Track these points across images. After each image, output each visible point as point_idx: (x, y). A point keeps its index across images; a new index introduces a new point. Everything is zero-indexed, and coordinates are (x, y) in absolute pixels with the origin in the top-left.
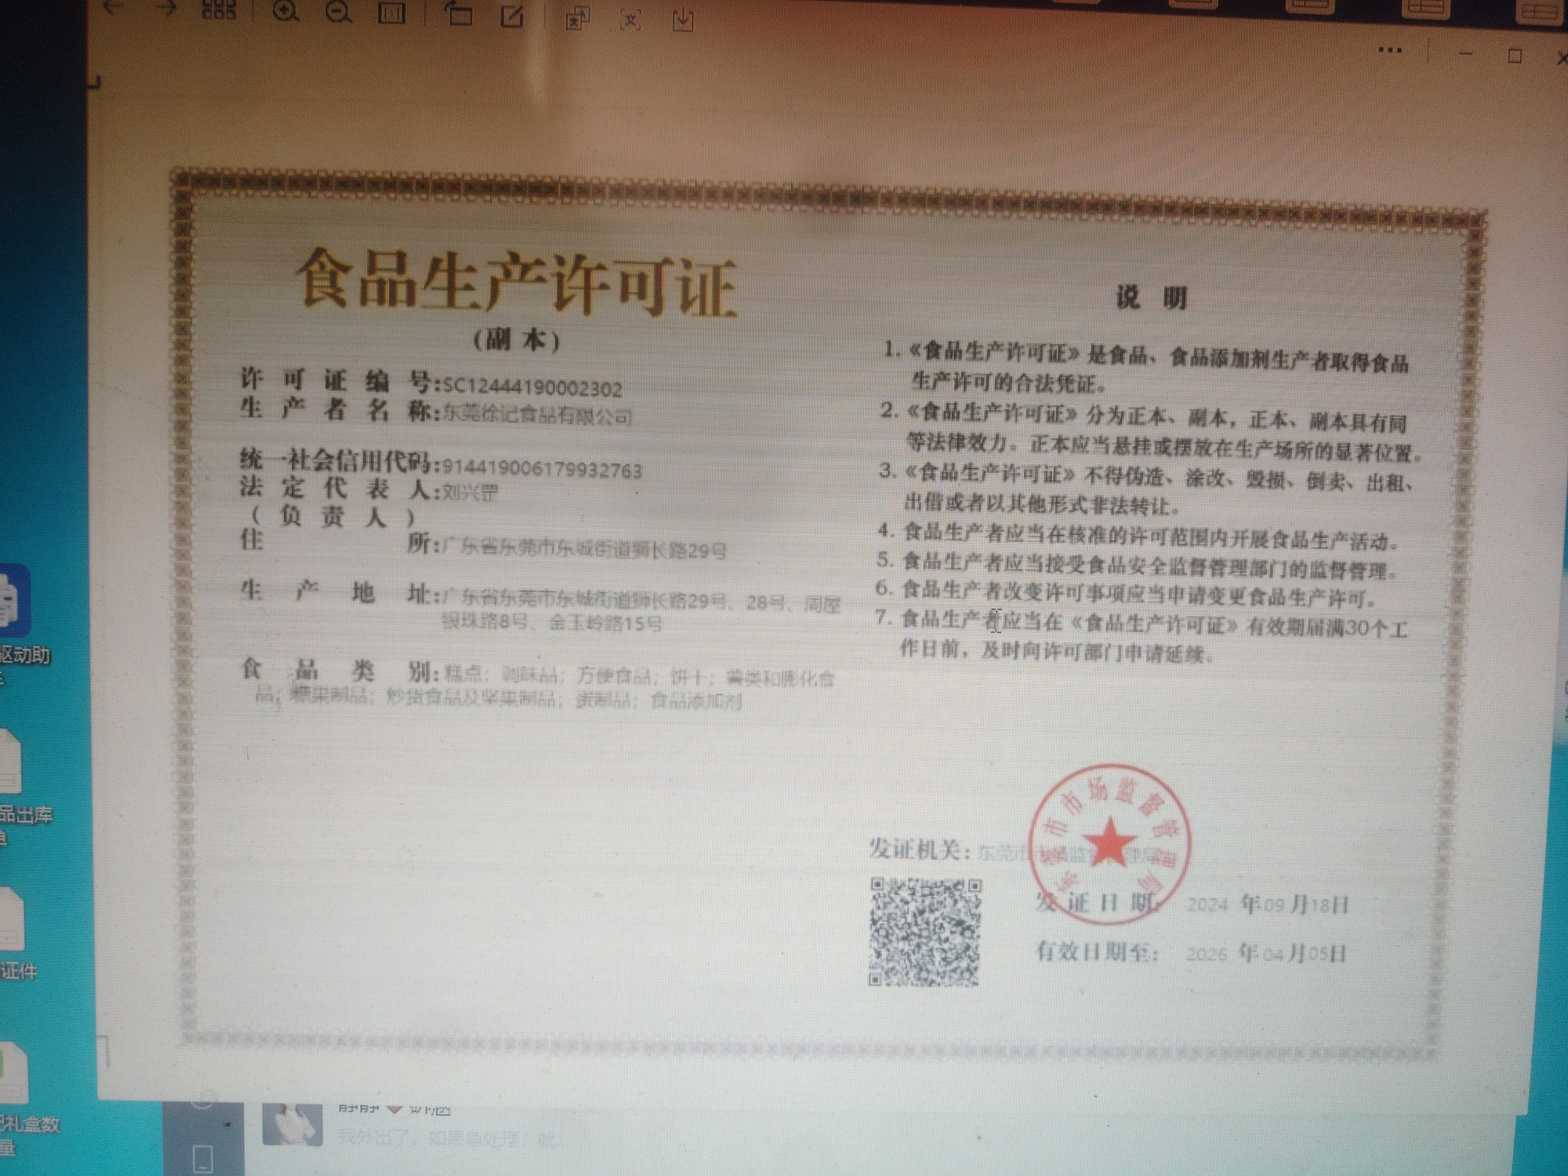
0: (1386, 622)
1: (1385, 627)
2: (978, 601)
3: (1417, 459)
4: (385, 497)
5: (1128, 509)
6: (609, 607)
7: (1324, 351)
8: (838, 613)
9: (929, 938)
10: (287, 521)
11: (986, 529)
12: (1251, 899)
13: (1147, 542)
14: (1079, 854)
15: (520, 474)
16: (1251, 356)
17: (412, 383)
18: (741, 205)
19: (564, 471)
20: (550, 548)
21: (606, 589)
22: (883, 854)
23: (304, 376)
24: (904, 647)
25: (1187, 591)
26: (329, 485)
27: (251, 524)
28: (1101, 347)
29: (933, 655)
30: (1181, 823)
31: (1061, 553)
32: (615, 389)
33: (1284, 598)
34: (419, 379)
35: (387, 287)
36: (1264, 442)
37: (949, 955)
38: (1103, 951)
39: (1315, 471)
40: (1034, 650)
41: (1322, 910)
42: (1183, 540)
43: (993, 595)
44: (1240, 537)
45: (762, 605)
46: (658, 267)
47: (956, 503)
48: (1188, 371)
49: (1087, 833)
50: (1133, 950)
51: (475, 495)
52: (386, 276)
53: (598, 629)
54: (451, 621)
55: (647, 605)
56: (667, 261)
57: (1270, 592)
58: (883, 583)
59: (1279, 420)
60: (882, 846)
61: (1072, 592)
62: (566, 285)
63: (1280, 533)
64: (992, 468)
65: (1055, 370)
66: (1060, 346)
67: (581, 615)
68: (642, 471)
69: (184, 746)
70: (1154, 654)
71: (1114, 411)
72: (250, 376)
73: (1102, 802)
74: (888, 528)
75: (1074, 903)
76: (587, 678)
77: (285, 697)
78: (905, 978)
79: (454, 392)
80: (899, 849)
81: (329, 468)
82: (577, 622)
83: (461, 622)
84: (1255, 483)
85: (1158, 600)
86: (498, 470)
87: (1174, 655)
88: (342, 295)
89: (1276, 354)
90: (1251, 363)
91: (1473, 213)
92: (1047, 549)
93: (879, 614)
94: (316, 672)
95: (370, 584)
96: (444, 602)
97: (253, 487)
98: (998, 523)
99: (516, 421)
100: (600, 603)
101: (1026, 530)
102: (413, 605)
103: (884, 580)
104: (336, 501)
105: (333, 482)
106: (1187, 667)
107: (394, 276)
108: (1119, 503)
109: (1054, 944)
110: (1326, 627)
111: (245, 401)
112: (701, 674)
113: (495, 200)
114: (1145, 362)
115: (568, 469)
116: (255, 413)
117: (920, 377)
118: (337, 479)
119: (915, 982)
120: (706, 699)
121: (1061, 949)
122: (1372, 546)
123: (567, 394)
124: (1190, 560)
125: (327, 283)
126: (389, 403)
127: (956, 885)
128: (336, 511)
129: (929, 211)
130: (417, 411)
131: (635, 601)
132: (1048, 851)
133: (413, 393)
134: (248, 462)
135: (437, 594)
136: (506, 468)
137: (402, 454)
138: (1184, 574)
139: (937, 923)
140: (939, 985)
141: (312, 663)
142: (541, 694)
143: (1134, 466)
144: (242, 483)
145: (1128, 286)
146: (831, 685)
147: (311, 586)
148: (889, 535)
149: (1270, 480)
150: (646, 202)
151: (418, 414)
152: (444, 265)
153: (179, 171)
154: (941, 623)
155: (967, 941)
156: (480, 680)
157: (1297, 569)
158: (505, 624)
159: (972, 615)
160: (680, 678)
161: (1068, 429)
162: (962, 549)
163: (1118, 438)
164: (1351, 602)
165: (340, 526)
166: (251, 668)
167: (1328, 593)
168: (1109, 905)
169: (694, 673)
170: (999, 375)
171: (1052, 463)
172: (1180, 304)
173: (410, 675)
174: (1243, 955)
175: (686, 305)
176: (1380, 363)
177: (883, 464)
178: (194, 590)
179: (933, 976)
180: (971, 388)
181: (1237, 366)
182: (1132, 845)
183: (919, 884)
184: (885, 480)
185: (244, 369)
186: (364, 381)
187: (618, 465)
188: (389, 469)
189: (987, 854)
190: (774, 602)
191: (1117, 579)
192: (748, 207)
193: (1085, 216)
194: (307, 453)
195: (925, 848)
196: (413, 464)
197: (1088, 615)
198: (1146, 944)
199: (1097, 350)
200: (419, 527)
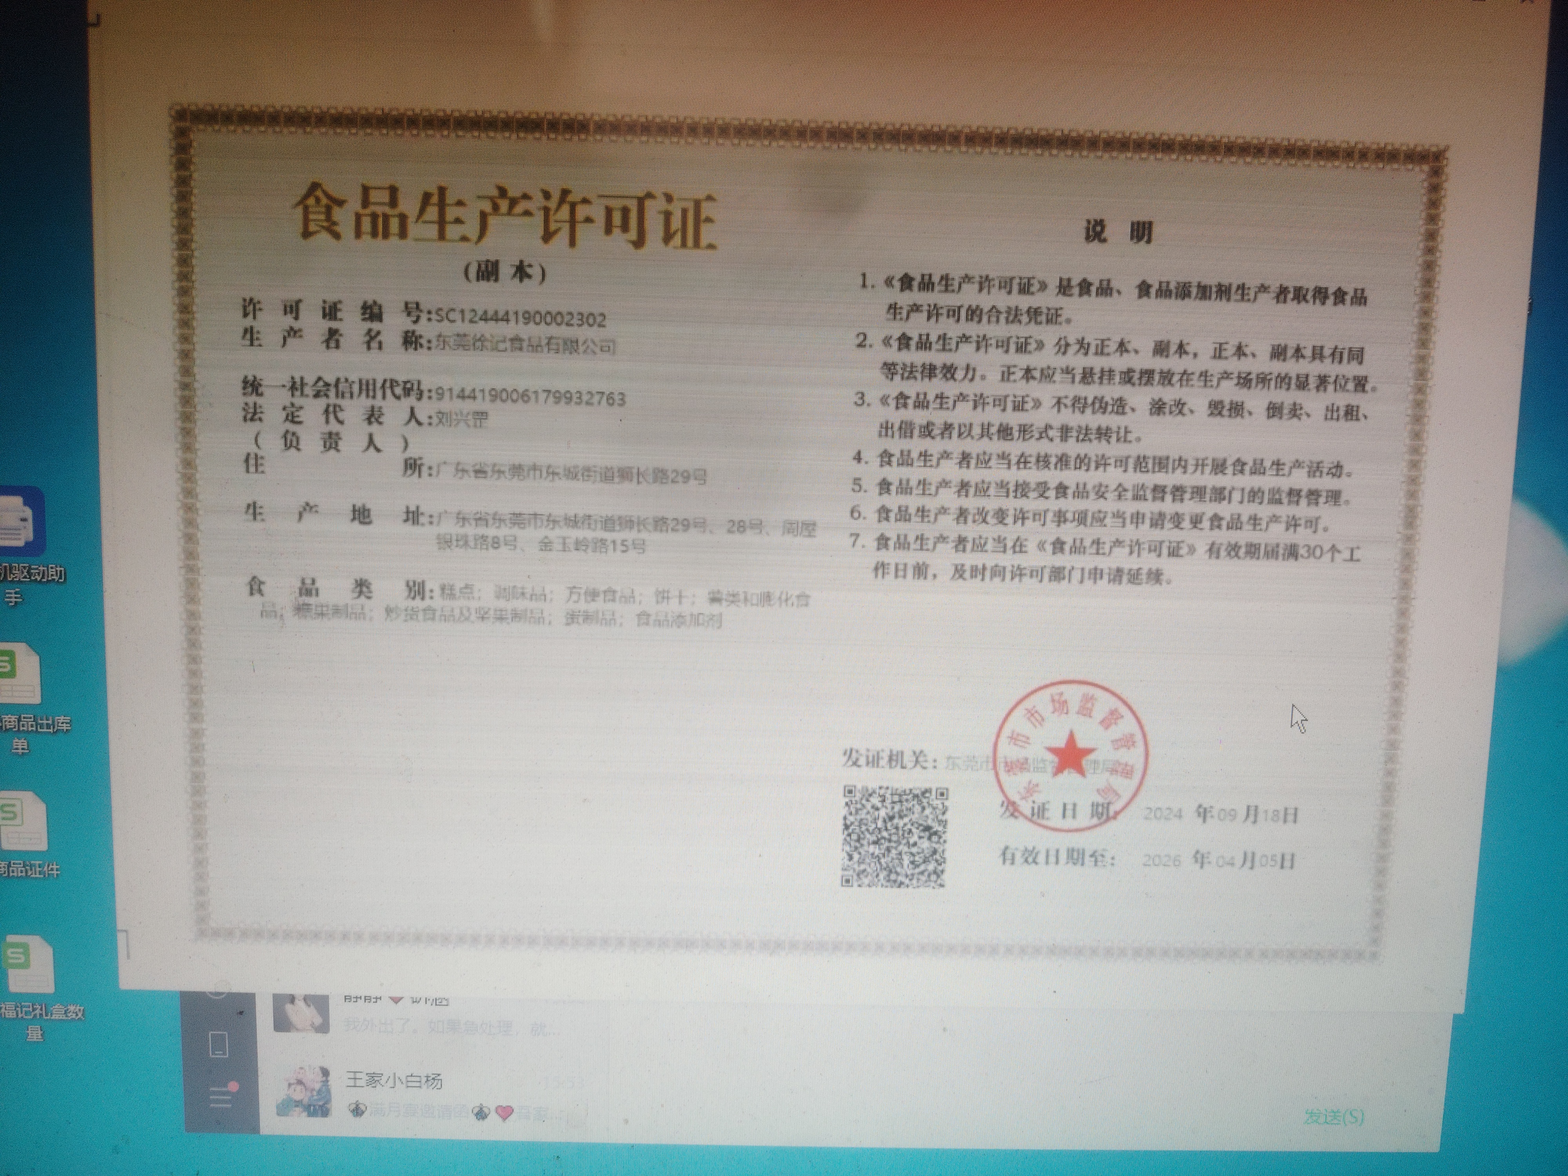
0: (1340, 547)
1: (1339, 552)
2: (948, 525)
3: (1374, 389)
4: (380, 423)
5: (1093, 437)
6: (594, 530)
7: (1285, 284)
8: (814, 536)
9: (898, 842)
10: (288, 446)
11: (956, 456)
12: (1205, 810)
13: (1110, 469)
14: (1041, 765)
15: (509, 401)
16: (1214, 289)
17: (405, 314)
18: (721, 141)
19: (551, 399)
20: (538, 473)
21: (591, 513)
22: (855, 763)
23: (302, 306)
24: (876, 569)
25: (1148, 516)
26: (327, 411)
27: (253, 449)
28: (1069, 280)
29: (905, 576)
30: (1139, 737)
31: (1028, 480)
32: (599, 319)
33: (1241, 523)
34: (412, 309)
35: (380, 220)
36: (1226, 373)
37: (917, 858)
38: (1063, 856)
39: (1274, 401)
40: (1000, 572)
41: (1272, 819)
42: (1146, 467)
43: (962, 519)
44: (1200, 464)
45: (742, 529)
46: (641, 201)
47: (927, 431)
48: (1152, 303)
49: (1048, 745)
50: (1091, 856)
51: (466, 421)
52: (379, 210)
53: (585, 551)
54: (445, 542)
55: (631, 528)
56: (650, 195)
57: (1228, 518)
58: (858, 508)
59: (1240, 351)
60: (854, 755)
61: (1037, 517)
62: (552, 218)
63: (1238, 460)
64: (962, 397)
65: (1025, 302)
66: (1029, 279)
67: (569, 538)
68: (627, 399)
69: (194, 660)
70: (1115, 576)
71: (1081, 343)
72: (250, 307)
73: (1064, 716)
74: (862, 455)
75: (1036, 811)
76: (575, 597)
77: (289, 614)
78: (876, 880)
79: (446, 322)
80: (871, 759)
81: (327, 396)
82: (564, 544)
83: (455, 543)
84: (1216, 412)
85: (1121, 525)
86: (488, 397)
87: (1134, 577)
88: (337, 229)
89: (1238, 287)
90: (1214, 296)
91: (1434, 149)
92: (1014, 475)
93: (853, 538)
94: (317, 590)
95: (368, 506)
96: (439, 523)
97: (255, 413)
98: (968, 450)
99: (505, 350)
100: (586, 526)
101: (994, 457)
102: (409, 528)
103: (858, 505)
104: (334, 426)
105: (331, 409)
106: (1146, 588)
107: (387, 210)
108: (1084, 431)
109: (1017, 849)
110: (1281, 551)
111: (246, 331)
112: (684, 594)
113: (483, 135)
114: (1111, 294)
115: (555, 397)
116: (256, 343)
117: (893, 308)
118: (335, 406)
119: (885, 883)
120: (688, 618)
121: (1023, 855)
122: (1328, 474)
123: (554, 324)
124: (1152, 486)
125: (323, 217)
126: (383, 333)
127: (924, 793)
128: (333, 436)
129: (903, 147)
130: (410, 340)
131: (620, 524)
132: (1011, 762)
133: (406, 323)
134: (250, 390)
135: (431, 516)
136: (496, 395)
137: (396, 382)
138: (1146, 500)
139: (906, 828)
140: (908, 886)
141: (313, 581)
142: (532, 612)
143: (1099, 396)
144: (244, 409)
145: (1096, 221)
146: (807, 605)
147: (311, 508)
148: (863, 462)
149: (1230, 410)
150: (629, 138)
151: (411, 344)
152: (435, 199)
153: (178, 108)
154: (912, 546)
155: (934, 845)
156: (473, 598)
157: (1255, 495)
158: (496, 545)
159: (942, 539)
160: (663, 598)
161: (1037, 360)
162: (933, 475)
163: (1084, 368)
164: (1306, 527)
165: (338, 451)
166: (255, 586)
167: (1284, 519)
168: (1069, 813)
169: (677, 594)
170: (970, 306)
171: (1020, 393)
172: (1146, 238)
173: (406, 594)
174: (1196, 861)
175: (668, 238)
176: (1340, 296)
177: (858, 393)
178: (201, 512)
179: (901, 878)
180: (943, 319)
181: (1201, 299)
182: (1092, 757)
183: (889, 792)
184: (859, 408)
185: (245, 300)
186: (359, 311)
187: (603, 393)
188: (384, 397)
189: (954, 764)
190: (753, 526)
191: (1080, 505)
192: (728, 143)
193: (1055, 152)
194: (305, 381)
195: (894, 758)
196: (407, 392)
197: (1052, 539)
198: (1104, 850)
199: (1065, 283)
200: (412, 452)
